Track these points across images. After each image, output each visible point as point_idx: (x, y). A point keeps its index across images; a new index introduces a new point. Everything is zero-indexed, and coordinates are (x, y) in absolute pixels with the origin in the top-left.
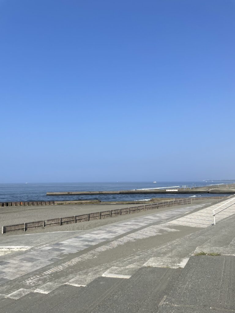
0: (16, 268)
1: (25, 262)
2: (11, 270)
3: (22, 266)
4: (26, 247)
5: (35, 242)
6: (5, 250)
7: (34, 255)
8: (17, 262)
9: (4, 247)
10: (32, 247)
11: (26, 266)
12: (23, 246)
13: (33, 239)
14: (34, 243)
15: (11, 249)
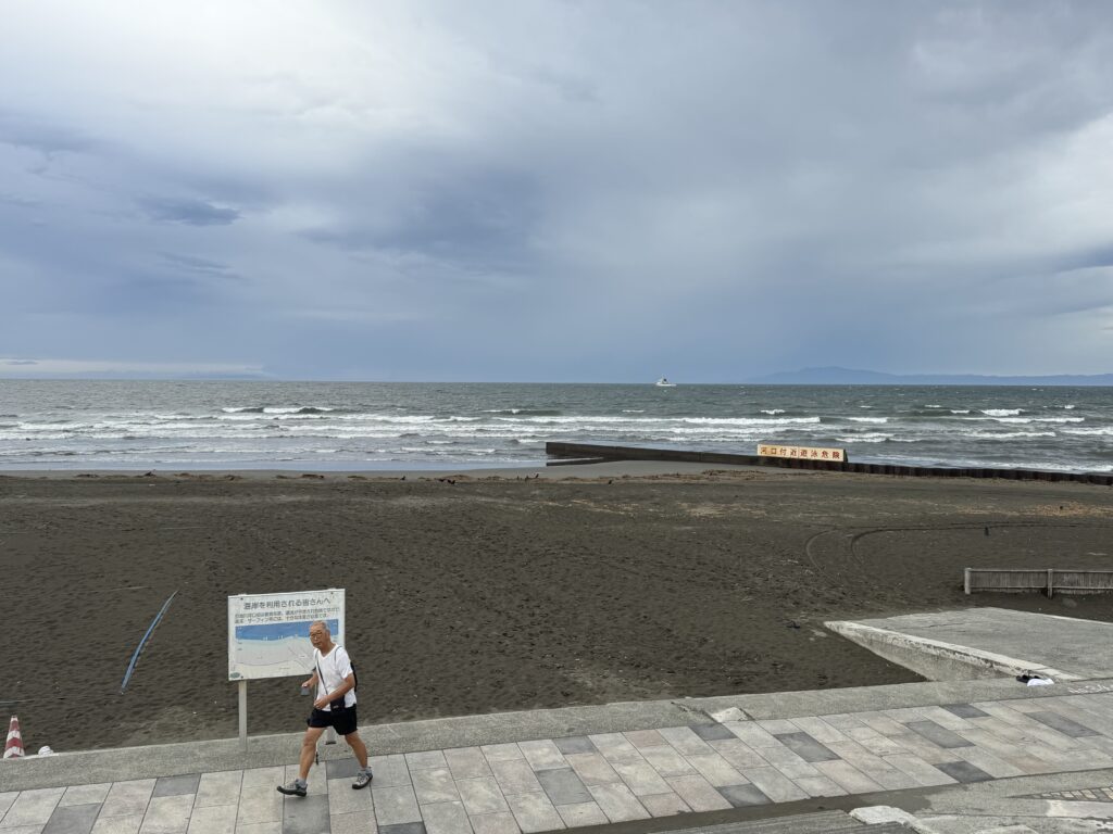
0: (1011, 741)
1: (1044, 730)
2: (996, 745)
3: (1035, 742)
4: (1051, 672)
5: (1087, 659)
6: (977, 663)
7: (1079, 709)
8: (1014, 720)
9: (971, 651)
10: (1076, 677)
11: (1047, 745)
12: (1041, 666)
13: (1079, 646)
14: (1083, 664)
15: (997, 664)
